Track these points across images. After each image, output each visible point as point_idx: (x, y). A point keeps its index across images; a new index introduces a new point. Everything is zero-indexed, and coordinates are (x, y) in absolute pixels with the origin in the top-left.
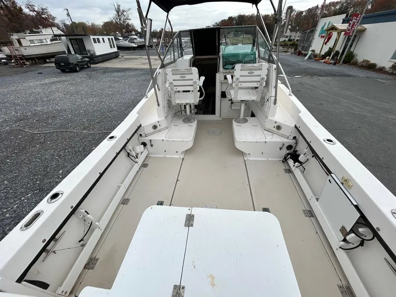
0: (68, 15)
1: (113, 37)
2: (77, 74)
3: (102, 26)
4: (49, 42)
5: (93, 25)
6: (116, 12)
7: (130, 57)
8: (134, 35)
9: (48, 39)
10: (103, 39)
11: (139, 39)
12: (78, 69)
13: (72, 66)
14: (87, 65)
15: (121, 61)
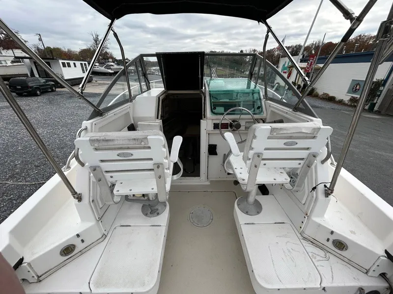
0: (40, 39)
1: (86, 63)
2: (36, 98)
3: (79, 52)
4: (9, 64)
5: (69, 51)
6: (94, 41)
7: (105, 82)
8: (111, 62)
9: (8, 60)
10: (74, 64)
11: (116, 66)
12: (38, 92)
13: (31, 90)
14: (51, 88)
15: (93, 86)
